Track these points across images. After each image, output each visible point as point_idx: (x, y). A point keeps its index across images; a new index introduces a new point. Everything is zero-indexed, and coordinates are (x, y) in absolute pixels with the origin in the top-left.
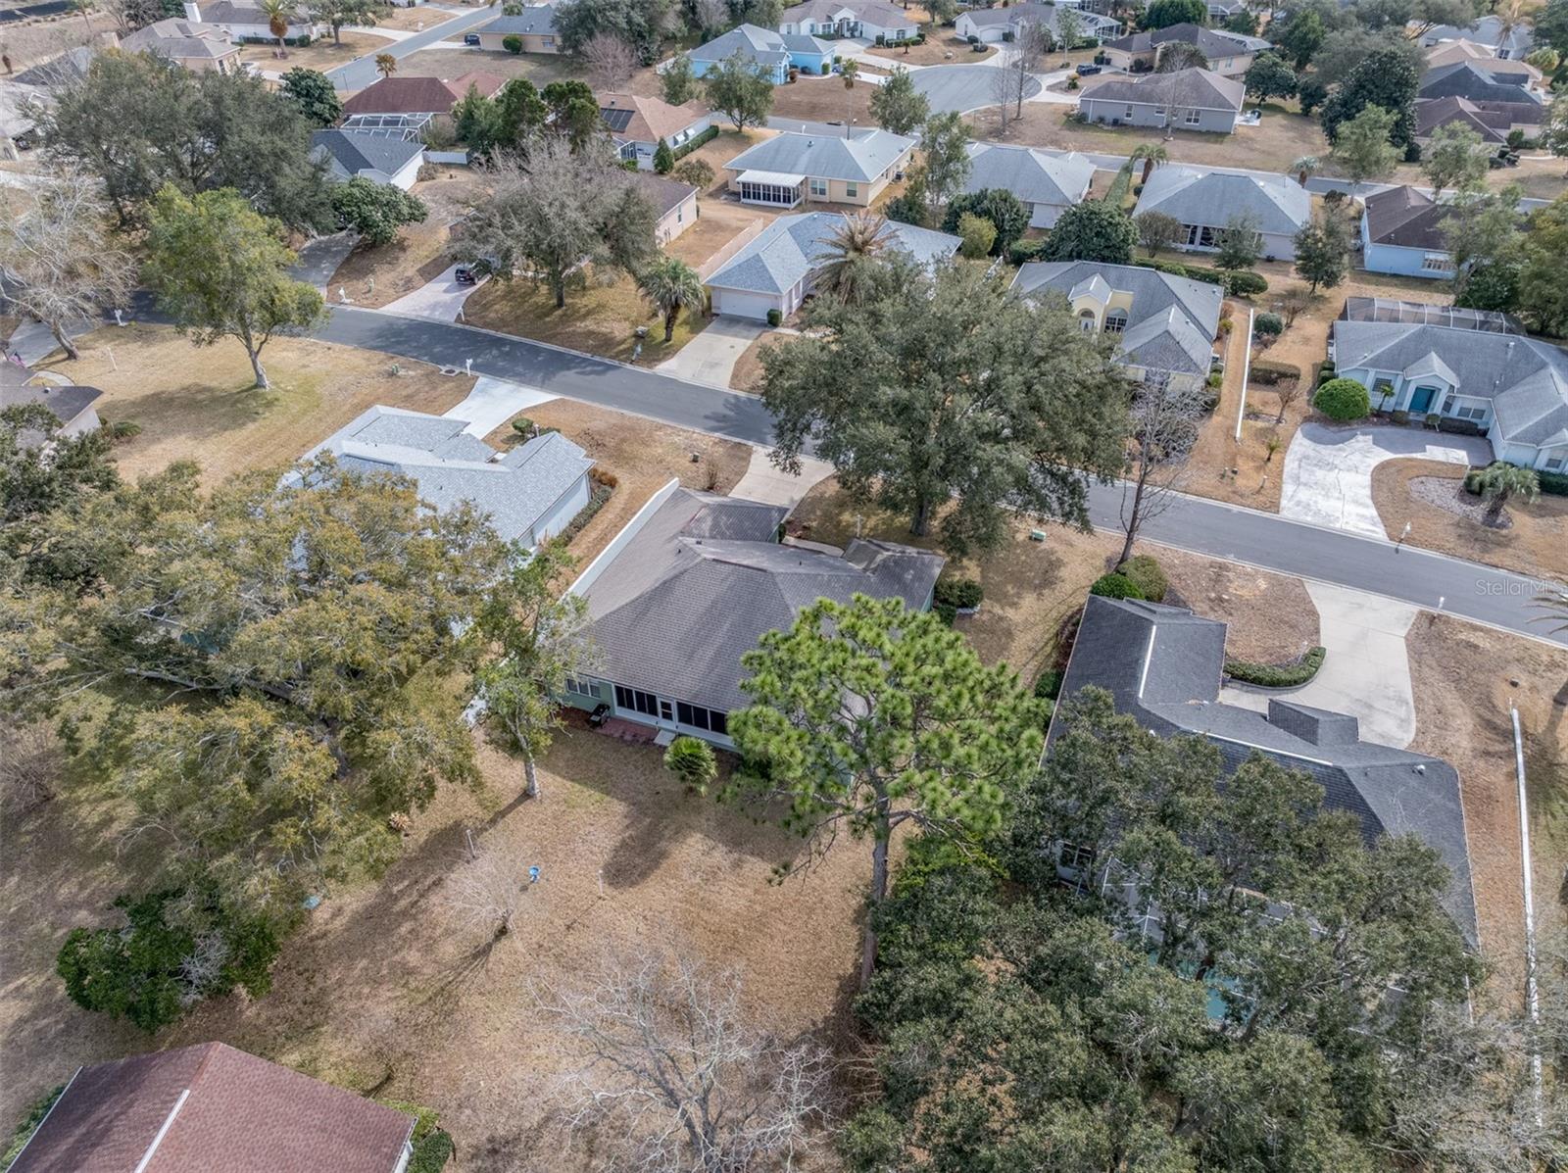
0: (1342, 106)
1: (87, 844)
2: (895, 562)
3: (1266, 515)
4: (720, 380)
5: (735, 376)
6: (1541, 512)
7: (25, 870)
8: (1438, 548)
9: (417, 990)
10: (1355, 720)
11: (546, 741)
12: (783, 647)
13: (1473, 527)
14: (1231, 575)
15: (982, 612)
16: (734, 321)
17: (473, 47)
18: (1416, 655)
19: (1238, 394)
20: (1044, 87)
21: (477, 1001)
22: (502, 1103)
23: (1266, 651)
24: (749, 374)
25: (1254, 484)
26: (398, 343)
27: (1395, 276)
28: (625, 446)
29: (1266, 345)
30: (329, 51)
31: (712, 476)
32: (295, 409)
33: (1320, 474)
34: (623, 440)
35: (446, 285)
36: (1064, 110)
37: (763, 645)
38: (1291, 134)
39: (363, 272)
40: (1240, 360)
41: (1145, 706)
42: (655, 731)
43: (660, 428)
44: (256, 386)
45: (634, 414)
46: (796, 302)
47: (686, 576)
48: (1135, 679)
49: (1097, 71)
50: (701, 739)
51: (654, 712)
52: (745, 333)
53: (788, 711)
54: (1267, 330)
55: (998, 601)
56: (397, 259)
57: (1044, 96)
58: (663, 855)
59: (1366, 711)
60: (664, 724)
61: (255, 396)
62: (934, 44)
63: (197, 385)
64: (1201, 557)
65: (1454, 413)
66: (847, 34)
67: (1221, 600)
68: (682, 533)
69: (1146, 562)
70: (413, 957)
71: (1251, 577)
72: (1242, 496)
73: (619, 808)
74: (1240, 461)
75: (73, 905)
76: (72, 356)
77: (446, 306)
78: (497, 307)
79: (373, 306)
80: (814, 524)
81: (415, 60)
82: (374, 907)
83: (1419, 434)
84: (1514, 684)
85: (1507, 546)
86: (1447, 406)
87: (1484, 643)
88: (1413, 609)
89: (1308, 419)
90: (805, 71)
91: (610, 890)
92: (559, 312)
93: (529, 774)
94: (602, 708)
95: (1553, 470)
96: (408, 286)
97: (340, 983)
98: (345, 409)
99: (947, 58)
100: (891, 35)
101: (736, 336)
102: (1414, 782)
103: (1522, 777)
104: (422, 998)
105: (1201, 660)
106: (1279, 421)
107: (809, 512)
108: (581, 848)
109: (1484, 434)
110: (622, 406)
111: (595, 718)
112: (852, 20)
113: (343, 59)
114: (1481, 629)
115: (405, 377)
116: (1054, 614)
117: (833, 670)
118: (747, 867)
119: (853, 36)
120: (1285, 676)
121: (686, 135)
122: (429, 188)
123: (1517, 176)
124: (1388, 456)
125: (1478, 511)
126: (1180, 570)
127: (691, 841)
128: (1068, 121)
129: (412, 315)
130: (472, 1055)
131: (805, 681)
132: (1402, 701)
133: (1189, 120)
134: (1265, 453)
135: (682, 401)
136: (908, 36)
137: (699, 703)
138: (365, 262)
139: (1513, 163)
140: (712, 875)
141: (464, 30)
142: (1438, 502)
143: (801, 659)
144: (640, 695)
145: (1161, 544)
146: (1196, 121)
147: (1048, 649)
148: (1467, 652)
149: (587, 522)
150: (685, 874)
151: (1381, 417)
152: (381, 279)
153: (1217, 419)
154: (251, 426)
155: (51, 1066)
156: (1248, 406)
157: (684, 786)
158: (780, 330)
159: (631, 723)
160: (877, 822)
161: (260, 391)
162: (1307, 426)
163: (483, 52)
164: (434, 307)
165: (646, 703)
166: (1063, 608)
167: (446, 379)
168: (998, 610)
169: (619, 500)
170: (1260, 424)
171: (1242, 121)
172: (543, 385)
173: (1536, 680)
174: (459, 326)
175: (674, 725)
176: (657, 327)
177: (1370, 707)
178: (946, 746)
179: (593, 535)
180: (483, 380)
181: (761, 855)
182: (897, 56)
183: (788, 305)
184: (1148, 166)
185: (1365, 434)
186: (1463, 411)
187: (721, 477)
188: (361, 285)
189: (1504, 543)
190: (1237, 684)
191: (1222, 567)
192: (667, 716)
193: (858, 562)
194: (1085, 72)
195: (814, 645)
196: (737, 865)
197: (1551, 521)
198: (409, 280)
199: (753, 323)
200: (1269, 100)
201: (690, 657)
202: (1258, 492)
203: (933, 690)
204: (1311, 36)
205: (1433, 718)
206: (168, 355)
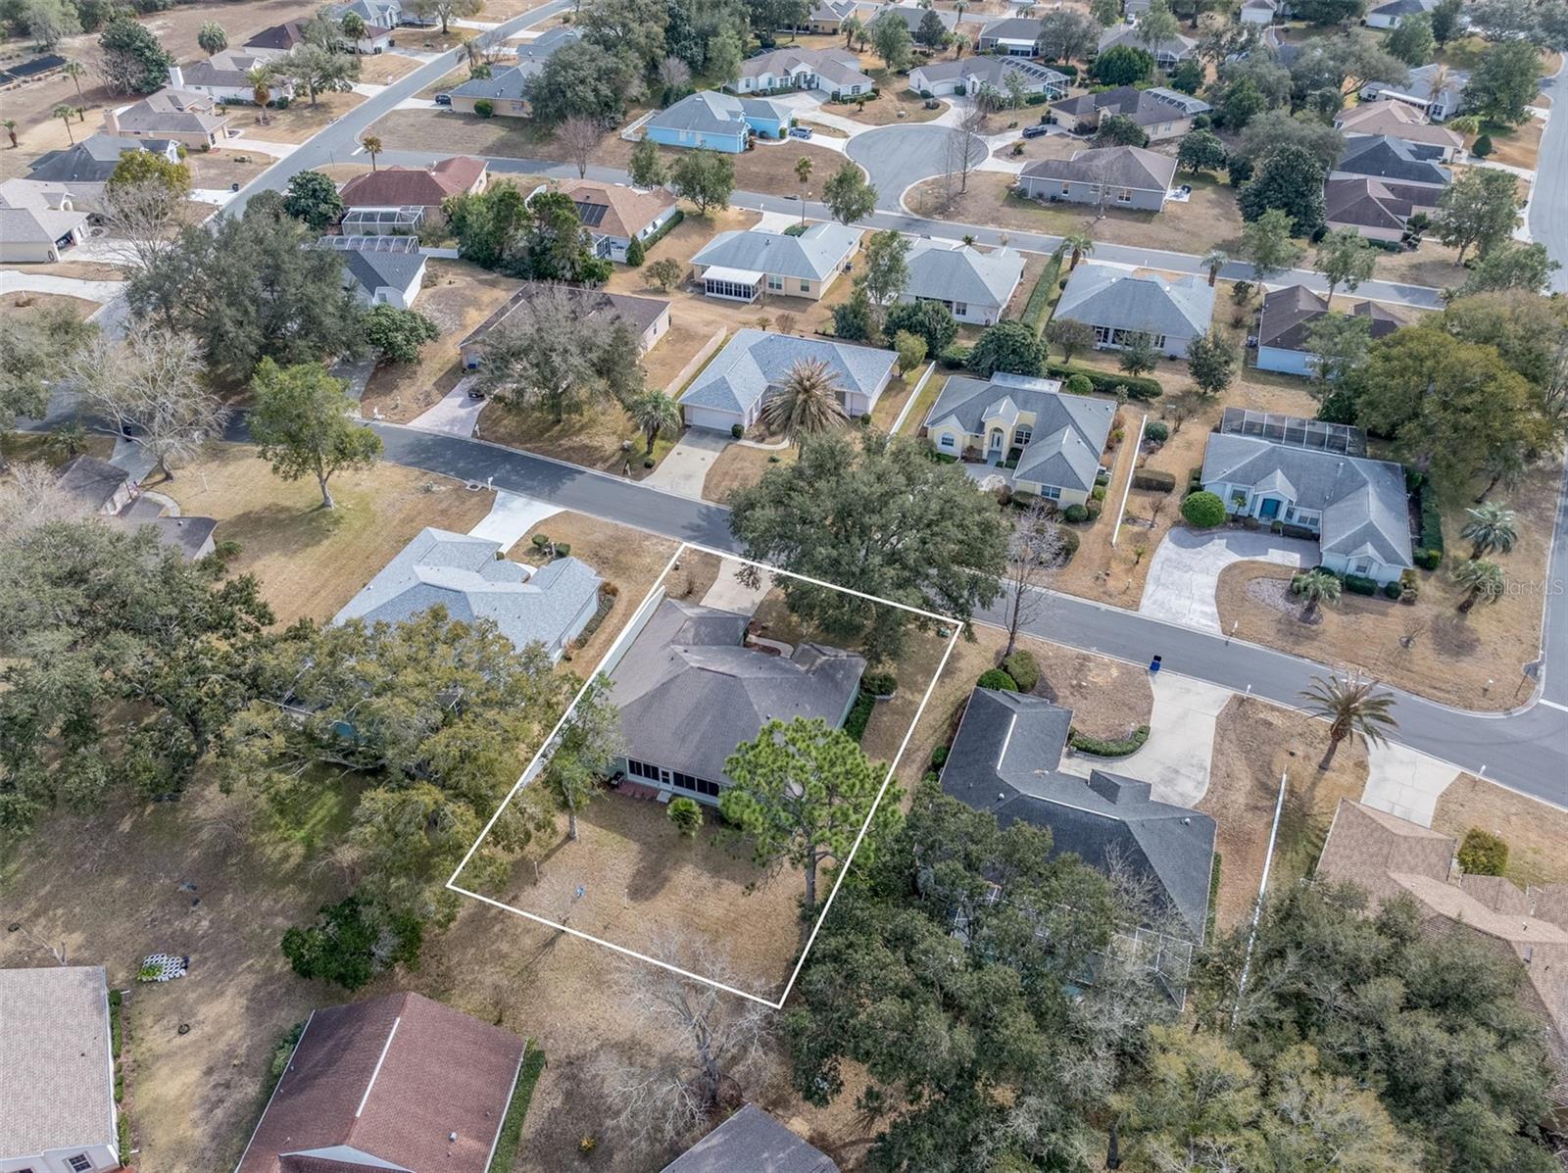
0: (1256, 196)
1: (275, 873)
2: (830, 665)
3: (1129, 612)
4: (693, 491)
5: (706, 488)
6: (1347, 609)
7: (235, 890)
8: (1260, 641)
9: (510, 967)
10: (1149, 786)
11: (586, 801)
12: (751, 753)
13: (1291, 623)
14: (1091, 665)
15: (896, 698)
16: (703, 433)
17: (444, 108)
18: (1222, 730)
19: (1121, 499)
20: (991, 153)
21: (549, 975)
22: (572, 1036)
23: (1108, 728)
24: (717, 486)
25: (1122, 586)
26: (429, 459)
27: (1282, 374)
28: (621, 557)
29: (1152, 452)
30: (307, 113)
31: (691, 583)
32: (357, 525)
33: (1177, 574)
34: (619, 551)
35: (460, 400)
36: (1004, 184)
37: (739, 750)
38: (1217, 211)
39: (388, 388)
40: (1126, 470)
41: (1000, 776)
42: (657, 791)
43: (647, 537)
44: (324, 505)
45: (624, 525)
46: (756, 415)
47: (679, 680)
48: (997, 755)
49: (1043, 133)
50: (692, 798)
51: (656, 777)
52: (714, 445)
53: (755, 793)
54: (1155, 437)
55: (910, 688)
56: (415, 373)
57: (991, 164)
58: (666, 879)
59: (1173, 775)
60: (663, 786)
61: (325, 514)
62: (888, 99)
63: (276, 505)
64: (1071, 649)
65: (1295, 521)
66: (804, 86)
67: (1080, 686)
68: (673, 642)
69: (1025, 656)
70: (505, 947)
71: (1107, 666)
72: (1110, 596)
73: (635, 846)
74: (1113, 564)
75: (271, 913)
76: (168, 477)
77: (463, 421)
78: (505, 422)
79: (401, 421)
80: (771, 624)
81: (390, 124)
82: (475, 914)
83: (1264, 538)
84: (1292, 754)
85: (1313, 639)
86: (1290, 514)
87: (1276, 719)
88: (1227, 693)
89: (1176, 524)
90: (763, 135)
91: (632, 903)
92: (558, 428)
93: (571, 823)
94: (619, 774)
95: (1361, 574)
96: (428, 403)
97: (459, 964)
98: (395, 523)
99: (900, 116)
100: (846, 90)
101: (705, 448)
102: (1179, 831)
103: (1275, 825)
104: (514, 973)
105: (1048, 739)
106: (1152, 526)
107: (766, 614)
108: (610, 875)
109: (1316, 538)
110: (615, 518)
111: (614, 782)
112: (809, 73)
113: (321, 123)
114: (1277, 709)
115: (438, 492)
116: (952, 698)
117: (780, 769)
118: (724, 888)
119: (810, 88)
120: (1114, 748)
121: (655, 226)
122: (432, 296)
123: (1415, 261)
124: (1236, 558)
125: (1297, 610)
126: (1053, 661)
127: (685, 870)
128: (1009, 195)
129: (435, 430)
130: (550, 1008)
131: (764, 775)
132: (1202, 768)
133: (1121, 198)
134: (1135, 558)
135: (665, 513)
136: (862, 91)
137: (689, 773)
138: (389, 377)
139: (1413, 247)
140: (700, 893)
141: (432, 83)
142: (1268, 601)
143: (762, 761)
144: (647, 767)
145: (1040, 639)
146: (1128, 199)
147: (945, 727)
148: (1262, 728)
149: (597, 626)
150: (682, 892)
151: (1237, 520)
152: (405, 394)
153: (1097, 527)
154: (326, 543)
155: (283, 1014)
156: (1127, 512)
157: (679, 831)
158: (743, 442)
159: (639, 785)
160: (808, 859)
161: (328, 509)
162: (1175, 531)
163: (453, 114)
164: (453, 422)
165: (652, 772)
166: (959, 693)
167: (472, 494)
168: (909, 696)
169: (620, 606)
170: (1136, 529)
171: (1172, 195)
172: (551, 498)
173: (1311, 750)
174: (476, 441)
175: (671, 787)
176: (640, 439)
177: (1177, 772)
178: (846, 815)
179: (603, 637)
180: (501, 494)
181: (734, 879)
182: (852, 115)
183: (749, 418)
184: (1076, 255)
185: (1220, 538)
186: (1302, 519)
187: (698, 583)
188: (388, 401)
189: (1312, 637)
190: (1081, 754)
191: (1086, 658)
192: (666, 781)
193: (803, 664)
194: (1030, 135)
195: (769, 750)
196: (718, 886)
197: (1352, 618)
198: (428, 395)
199: (719, 435)
200: (1202, 169)
201: (683, 740)
202: (1124, 593)
203: (838, 781)
204: (1246, 103)
205: (1222, 779)
206: (244, 475)
